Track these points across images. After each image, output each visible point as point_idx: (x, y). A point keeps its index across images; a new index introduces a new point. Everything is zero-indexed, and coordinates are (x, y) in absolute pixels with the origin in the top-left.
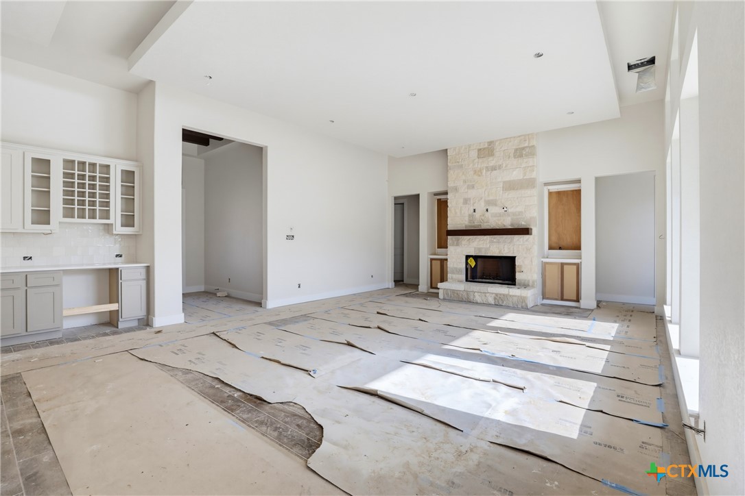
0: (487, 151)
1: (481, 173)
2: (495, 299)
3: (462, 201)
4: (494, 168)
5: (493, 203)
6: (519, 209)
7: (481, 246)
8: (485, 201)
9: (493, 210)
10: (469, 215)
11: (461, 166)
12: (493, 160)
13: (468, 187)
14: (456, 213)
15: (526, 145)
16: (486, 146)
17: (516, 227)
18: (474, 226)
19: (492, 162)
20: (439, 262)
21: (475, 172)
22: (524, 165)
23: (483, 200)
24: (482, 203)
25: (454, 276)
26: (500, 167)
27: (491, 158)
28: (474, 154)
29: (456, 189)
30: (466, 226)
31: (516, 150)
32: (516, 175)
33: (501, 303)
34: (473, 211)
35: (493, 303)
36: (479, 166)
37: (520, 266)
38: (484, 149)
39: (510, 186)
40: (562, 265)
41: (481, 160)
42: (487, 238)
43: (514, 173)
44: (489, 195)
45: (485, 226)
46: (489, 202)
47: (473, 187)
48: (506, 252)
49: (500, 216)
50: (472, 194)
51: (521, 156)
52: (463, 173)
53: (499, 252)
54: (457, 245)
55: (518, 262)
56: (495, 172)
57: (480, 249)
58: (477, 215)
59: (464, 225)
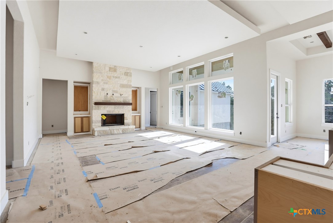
0: (113, 69)
1: (111, 78)
2: (122, 131)
3: (101, 88)
4: (116, 77)
5: (116, 92)
6: (126, 95)
7: (110, 110)
8: (112, 90)
9: (115, 94)
10: (105, 96)
11: (101, 73)
12: (116, 74)
13: (104, 83)
14: (98, 94)
15: (129, 72)
16: (113, 67)
17: (125, 102)
18: (107, 101)
19: (116, 75)
20: (80, 118)
21: (108, 77)
22: (128, 79)
23: (111, 90)
24: (111, 91)
25: (96, 124)
26: (119, 77)
27: (115, 73)
28: (107, 69)
29: (98, 83)
30: (103, 101)
31: (125, 73)
32: (125, 82)
33: (125, 132)
34: (106, 94)
35: (122, 133)
36: (110, 75)
37: (126, 117)
38: (112, 68)
39: (123, 86)
40: (135, 116)
41: (110, 73)
42: (113, 106)
43: (125, 81)
44: (114, 88)
45: (112, 101)
46: (114, 91)
47: (107, 83)
48: (121, 112)
49: (119, 97)
50: (106, 86)
51: (127, 75)
52: (102, 76)
53: (118, 112)
54: (98, 109)
55: (125, 116)
56: (116, 79)
57: (109, 111)
58: (109, 96)
59: (102, 100)
